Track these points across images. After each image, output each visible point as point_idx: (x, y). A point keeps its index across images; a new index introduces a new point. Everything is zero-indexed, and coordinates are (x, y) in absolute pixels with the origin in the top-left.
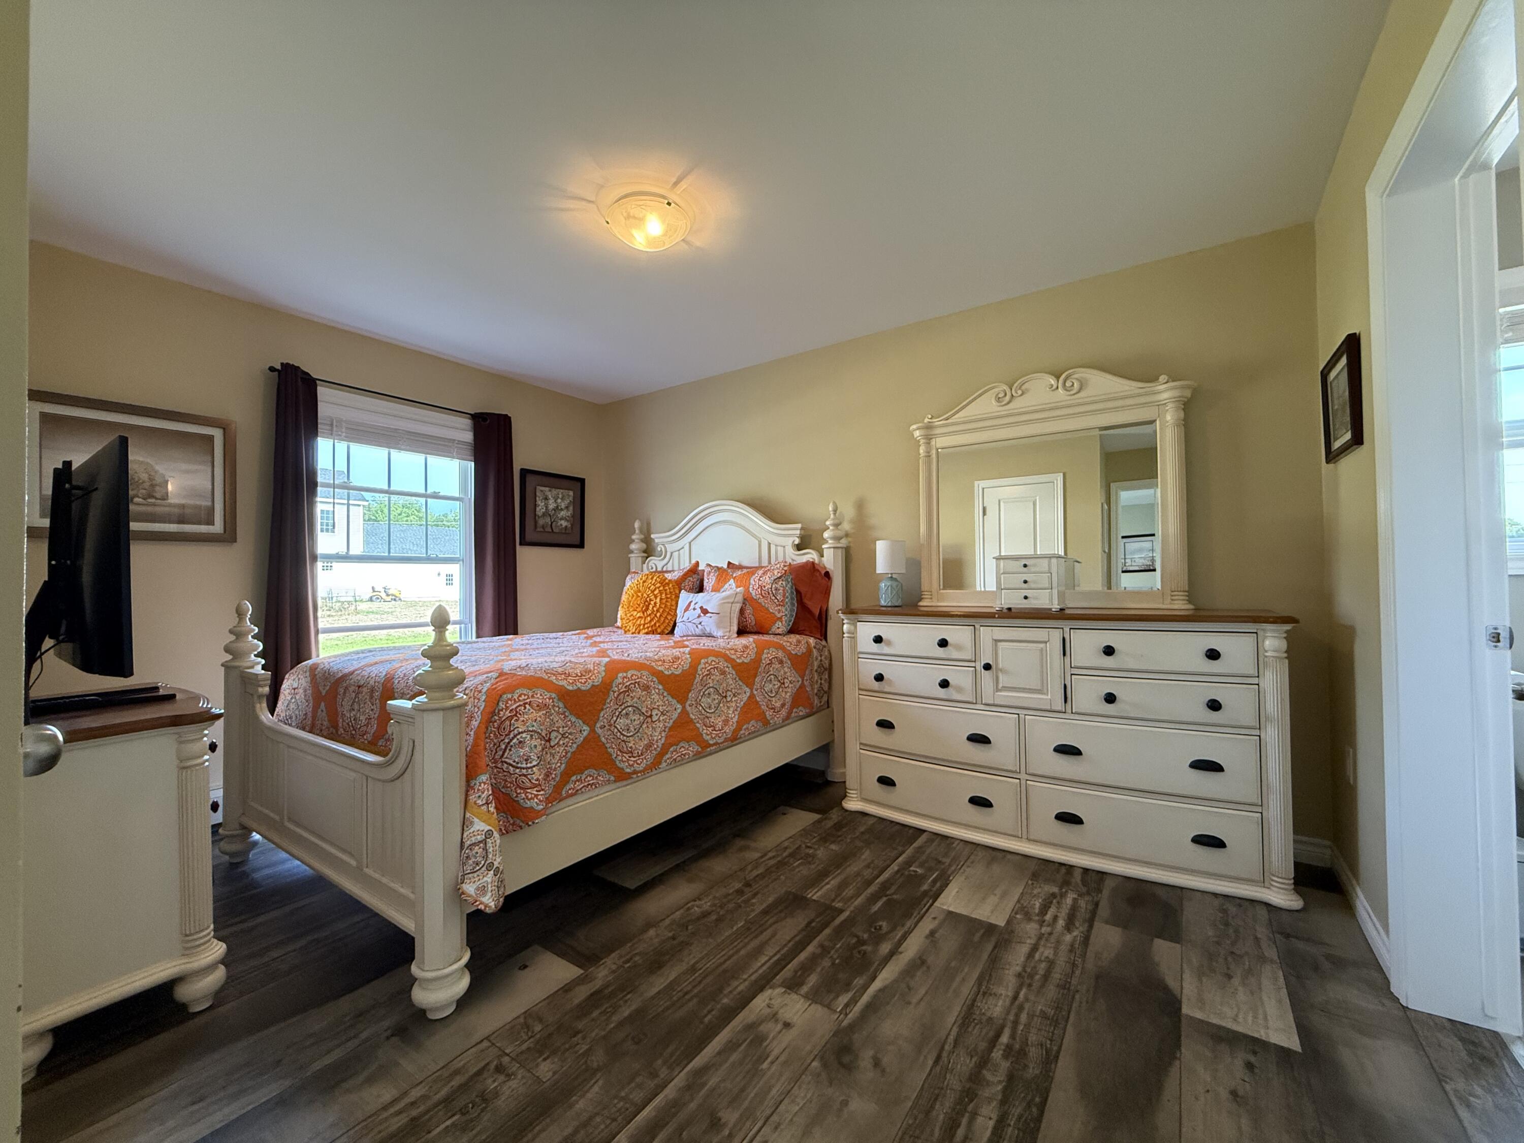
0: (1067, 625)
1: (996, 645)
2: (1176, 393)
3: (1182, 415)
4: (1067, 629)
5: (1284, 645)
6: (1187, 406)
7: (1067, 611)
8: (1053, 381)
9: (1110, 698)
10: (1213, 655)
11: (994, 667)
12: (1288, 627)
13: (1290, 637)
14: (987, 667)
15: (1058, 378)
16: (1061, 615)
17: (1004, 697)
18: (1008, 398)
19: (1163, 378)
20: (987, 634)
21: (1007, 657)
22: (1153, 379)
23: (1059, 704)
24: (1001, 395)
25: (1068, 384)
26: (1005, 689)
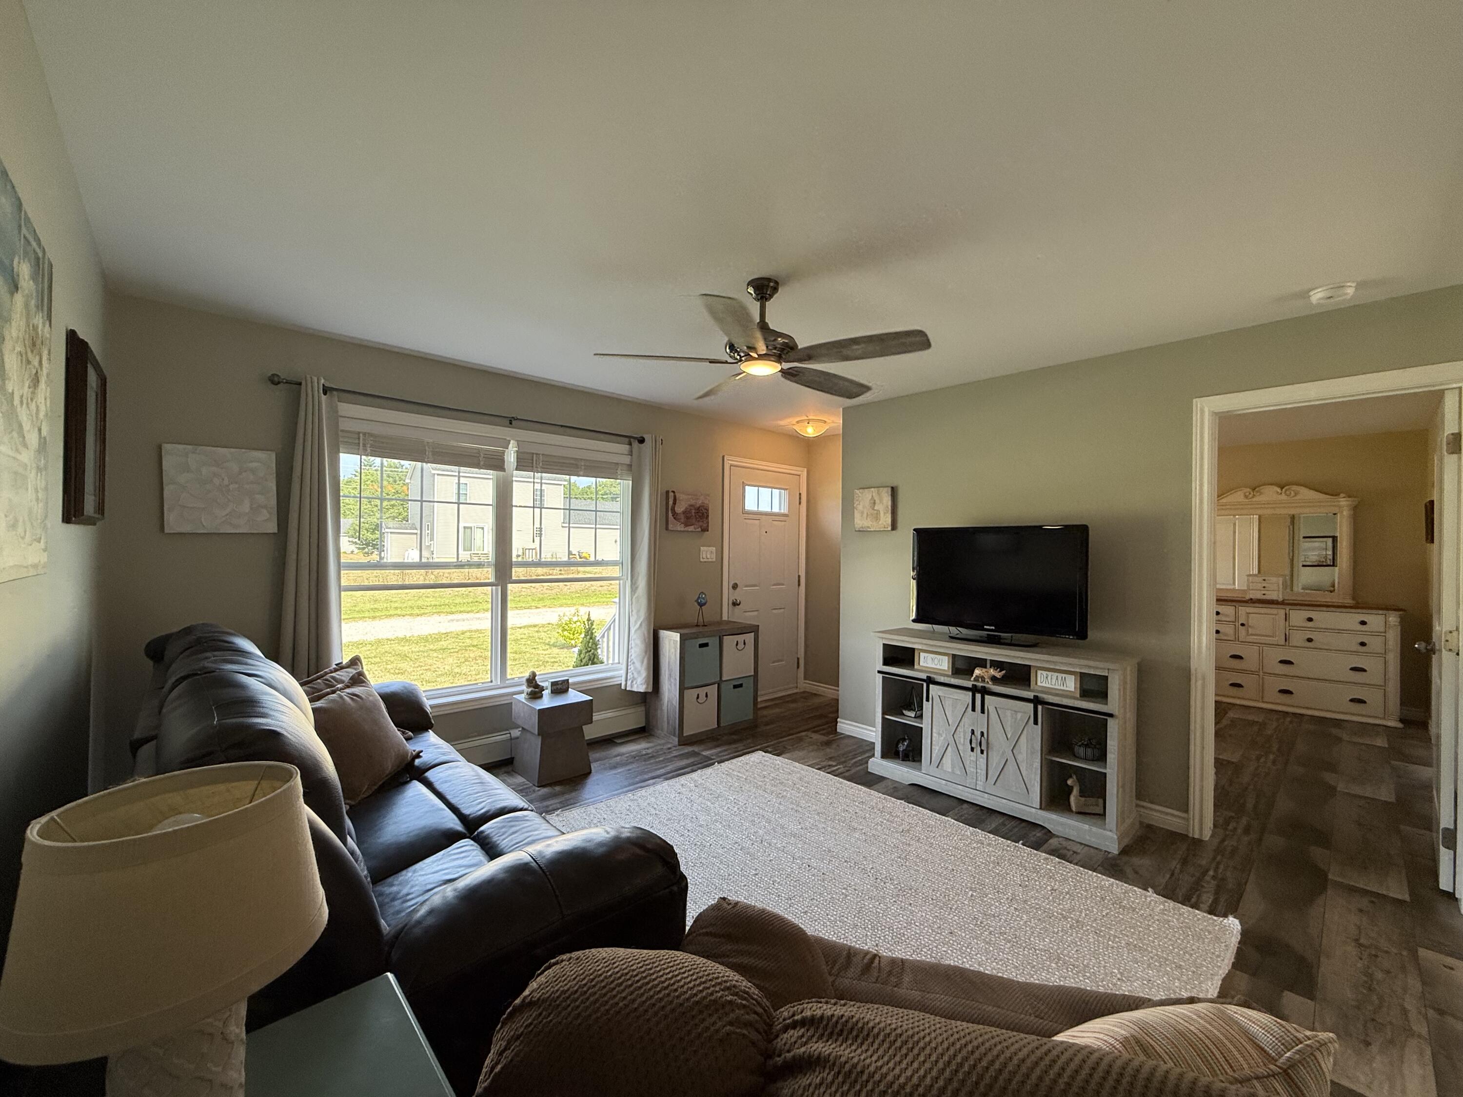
0: (1288, 608)
1: (1248, 617)
2: (1348, 503)
3: (1352, 512)
4: (1288, 610)
5: (1399, 620)
6: (1356, 510)
7: (1286, 602)
8: (1279, 490)
9: (1310, 640)
10: (1363, 623)
11: (1246, 625)
12: (1401, 613)
13: (1401, 617)
14: (1243, 625)
15: (1282, 488)
16: (1283, 603)
17: (1251, 639)
18: (1251, 496)
19: (1342, 495)
20: (1243, 610)
21: (1254, 620)
22: (1337, 495)
23: (1282, 642)
24: (1247, 494)
25: (1288, 492)
26: (1252, 635)
